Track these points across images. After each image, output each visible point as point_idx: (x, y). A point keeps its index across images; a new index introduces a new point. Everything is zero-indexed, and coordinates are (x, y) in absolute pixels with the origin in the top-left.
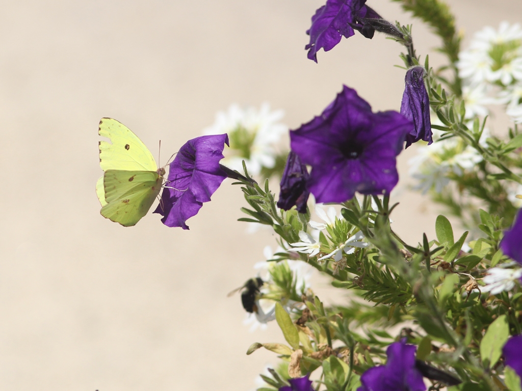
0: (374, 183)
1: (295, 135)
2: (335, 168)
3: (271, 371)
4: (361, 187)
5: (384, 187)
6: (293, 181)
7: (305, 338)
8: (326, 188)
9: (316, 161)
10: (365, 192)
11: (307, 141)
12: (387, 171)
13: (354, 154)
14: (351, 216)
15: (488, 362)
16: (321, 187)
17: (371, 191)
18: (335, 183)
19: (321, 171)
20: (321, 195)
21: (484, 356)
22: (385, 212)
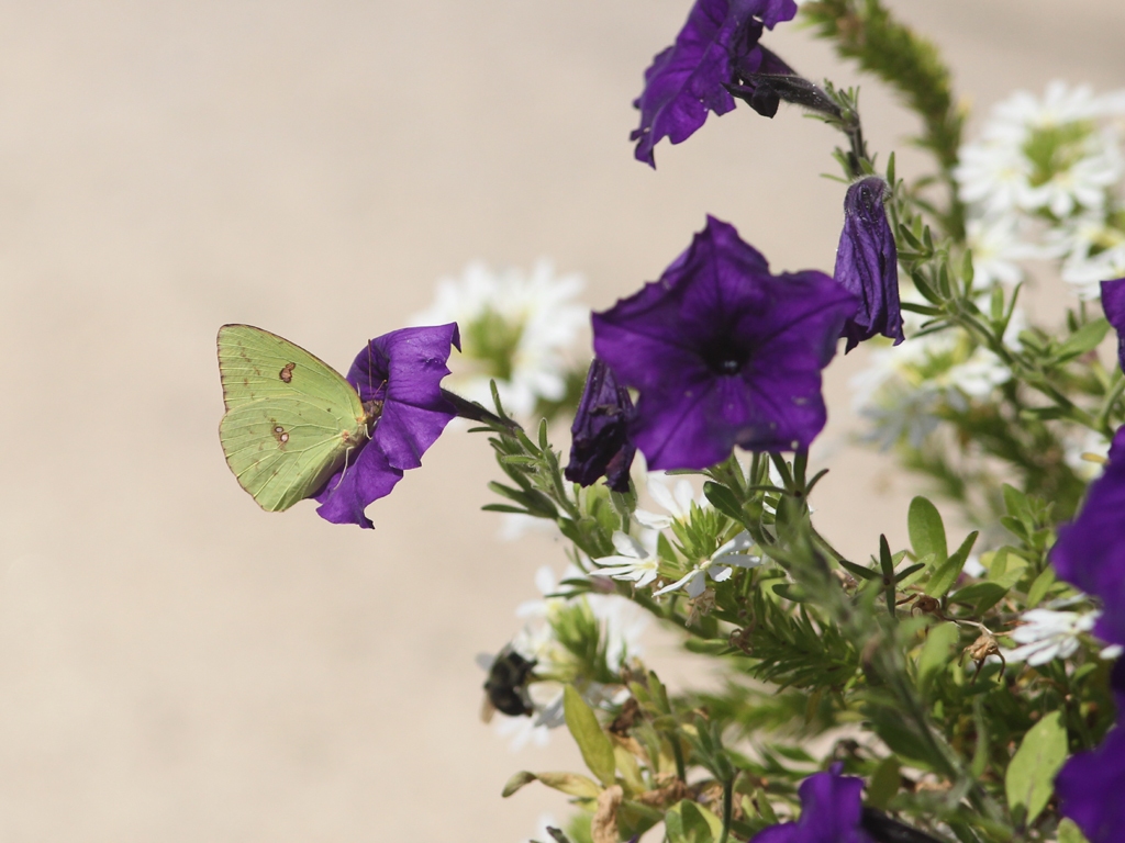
0: (773, 426)
1: (603, 323)
2: (689, 394)
3: (555, 831)
4: (745, 435)
5: (795, 436)
6: (601, 422)
7: (628, 761)
8: (669, 438)
9: (649, 380)
10: (753, 446)
11: (630, 337)
12: (801, 401)
13: (732, 364)
14: (725, 496)
15: (1022, 811)
16: (660, 435)
17: (768, 443)
18: (689, 426)
19: (660, 401)
20: (659, 452)
21: (1014, 799)
22: (799, 489)
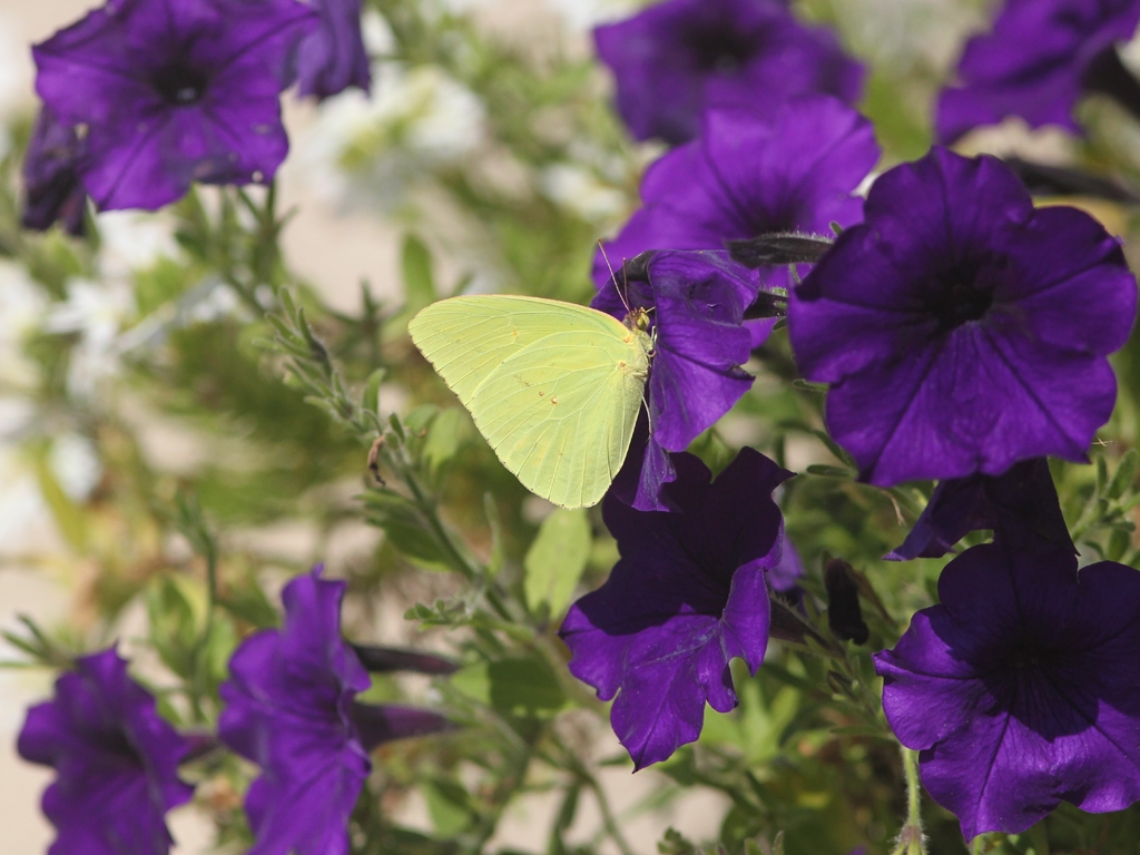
0: (232, 157)
1: (46, 53)
2: (142, 128)
3: (25, 620)
4: (204, 169)
5: (256, 167)
6: (50, 169)
8: (122, 176)
9: (98, 113)
10: (216, 179)
11: (74, 69)
12: (262, 129)
13: (187, 94)
14: (192, 239)
15: (545, 607)
16: (111, 172)
17: (232, 175)
18: (143, 162)
19: (111, 135)
20: (111, 193)
21: (535, 595)
22: (270, 228)
